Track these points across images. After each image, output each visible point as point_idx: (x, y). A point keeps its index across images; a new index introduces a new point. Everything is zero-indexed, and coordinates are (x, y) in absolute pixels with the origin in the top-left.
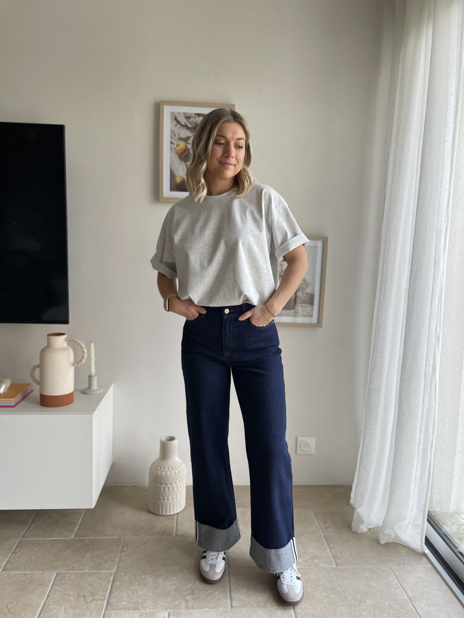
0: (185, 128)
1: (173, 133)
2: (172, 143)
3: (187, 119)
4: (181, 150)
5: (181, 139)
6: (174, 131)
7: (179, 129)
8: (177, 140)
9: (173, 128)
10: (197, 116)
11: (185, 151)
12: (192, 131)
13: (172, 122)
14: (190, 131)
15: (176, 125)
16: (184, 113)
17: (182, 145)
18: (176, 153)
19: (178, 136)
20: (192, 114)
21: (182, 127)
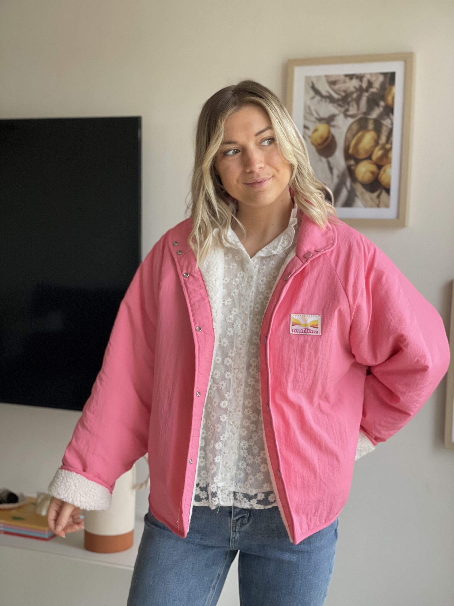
0: (328, 100)
1: (308, 111)
2: (306, 127)
3: (332, 86)
4: (321, 137)
5: (320, 120)
6: (309, 107)
7: (318, 102)
8: (315, 122)
9: (309, 102)
10: (347, 79)
11: (327, 139)
12: (340, 105)
13: (306, 92)
14: (335, 105)
16: (327, 76)
17: (322, 129)
18: (313, 144)
20: (339, 76)
21: (324, 100)
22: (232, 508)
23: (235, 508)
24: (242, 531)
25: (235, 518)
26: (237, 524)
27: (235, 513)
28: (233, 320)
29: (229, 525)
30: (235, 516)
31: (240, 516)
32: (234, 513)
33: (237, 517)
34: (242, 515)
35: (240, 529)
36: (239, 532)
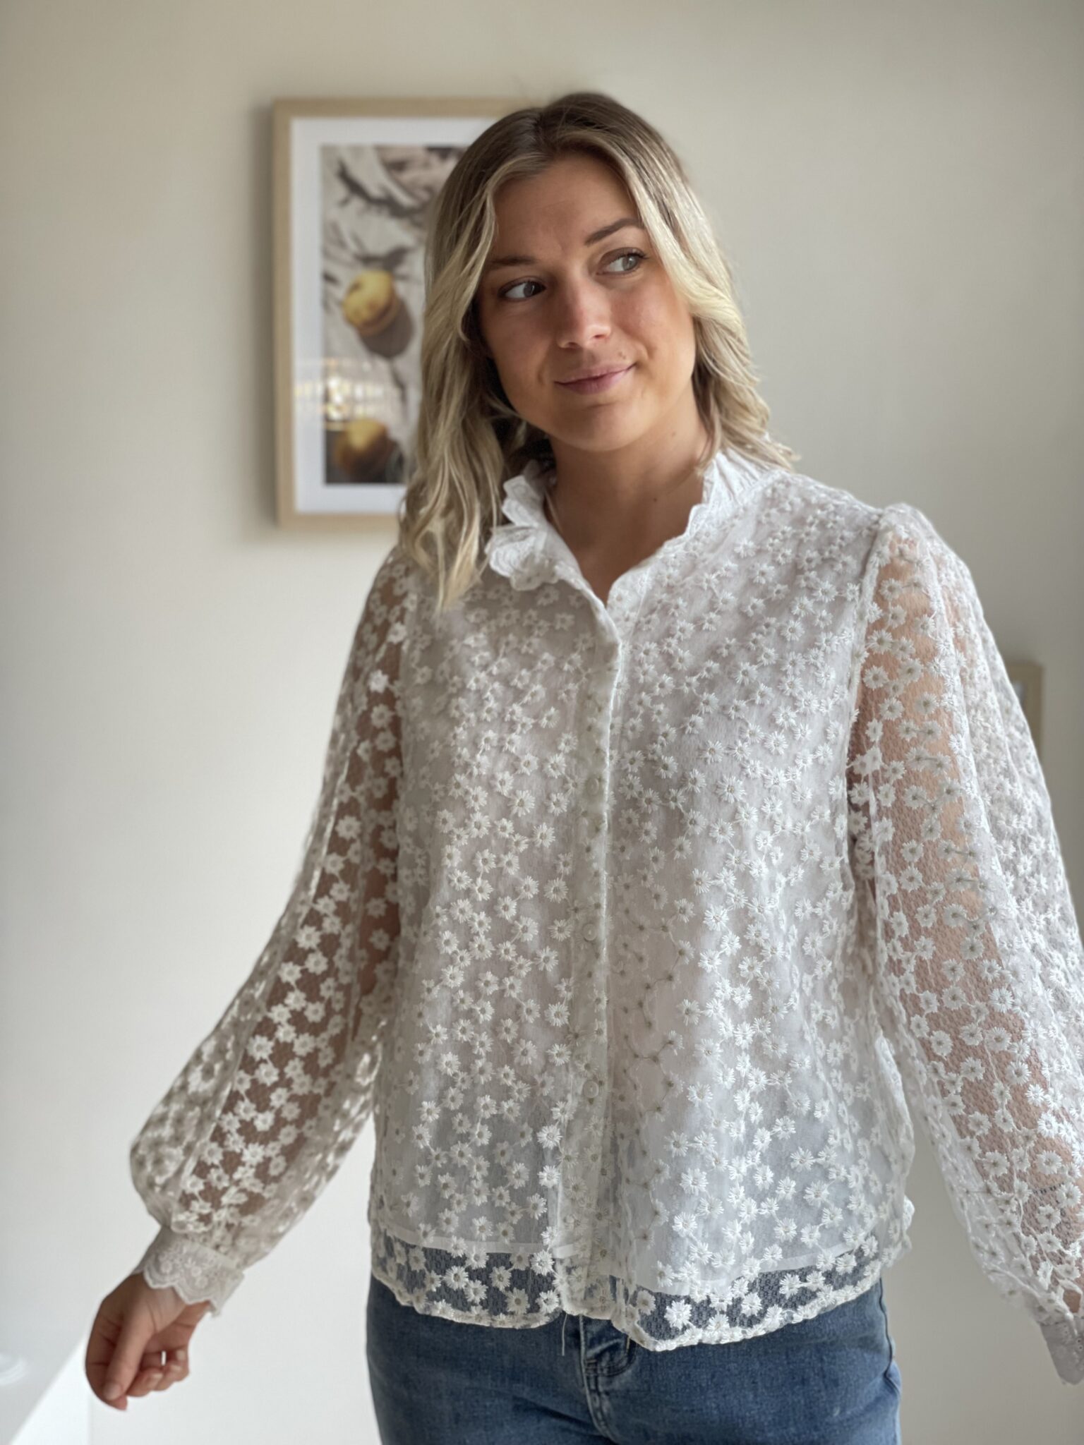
0: (386, 212)
1: (332, 235)
2: (328, 278)
3: (396, 175)
4: (371, 306)
5: (367, 260)
6: (336, 226)
7: (360, 215)
8: (352, 265)
9: (335, 214)
11: (385, 311)
12: (415, 223)
13: (325, 184)
14: (406, 223)
15: (345, 202)
16: (379, 148)
17: (374, 284)
18: (349, 321)
19: (353, 247)
20: (412, 148)
21: (373, 208)
22: (578, 1323)
23: (588, 1321)
24: (613, 1390)
25: (592, 1352)
26: (599, 1368)
27: (589, 1336)
28: (563, 770)
29: (578, 1373)
30: (591, 1345)
31: (604, 1346)
32: (586, 1337)
33: (598, 1349)
34: (611, 1343)
35: (609, 1383)
36: (607, 1393)
